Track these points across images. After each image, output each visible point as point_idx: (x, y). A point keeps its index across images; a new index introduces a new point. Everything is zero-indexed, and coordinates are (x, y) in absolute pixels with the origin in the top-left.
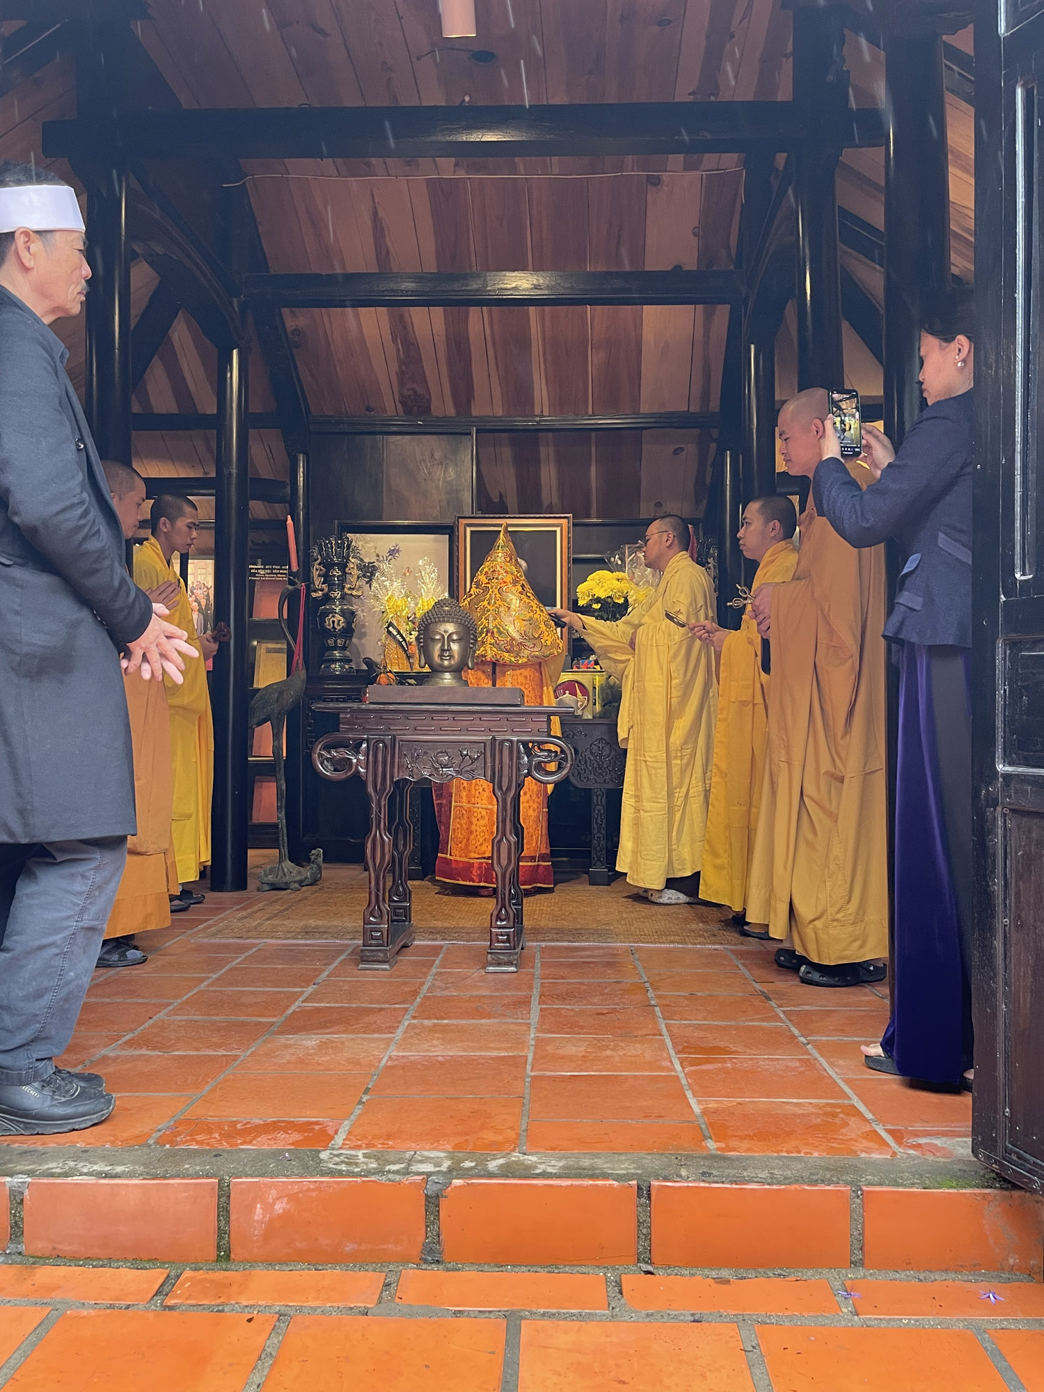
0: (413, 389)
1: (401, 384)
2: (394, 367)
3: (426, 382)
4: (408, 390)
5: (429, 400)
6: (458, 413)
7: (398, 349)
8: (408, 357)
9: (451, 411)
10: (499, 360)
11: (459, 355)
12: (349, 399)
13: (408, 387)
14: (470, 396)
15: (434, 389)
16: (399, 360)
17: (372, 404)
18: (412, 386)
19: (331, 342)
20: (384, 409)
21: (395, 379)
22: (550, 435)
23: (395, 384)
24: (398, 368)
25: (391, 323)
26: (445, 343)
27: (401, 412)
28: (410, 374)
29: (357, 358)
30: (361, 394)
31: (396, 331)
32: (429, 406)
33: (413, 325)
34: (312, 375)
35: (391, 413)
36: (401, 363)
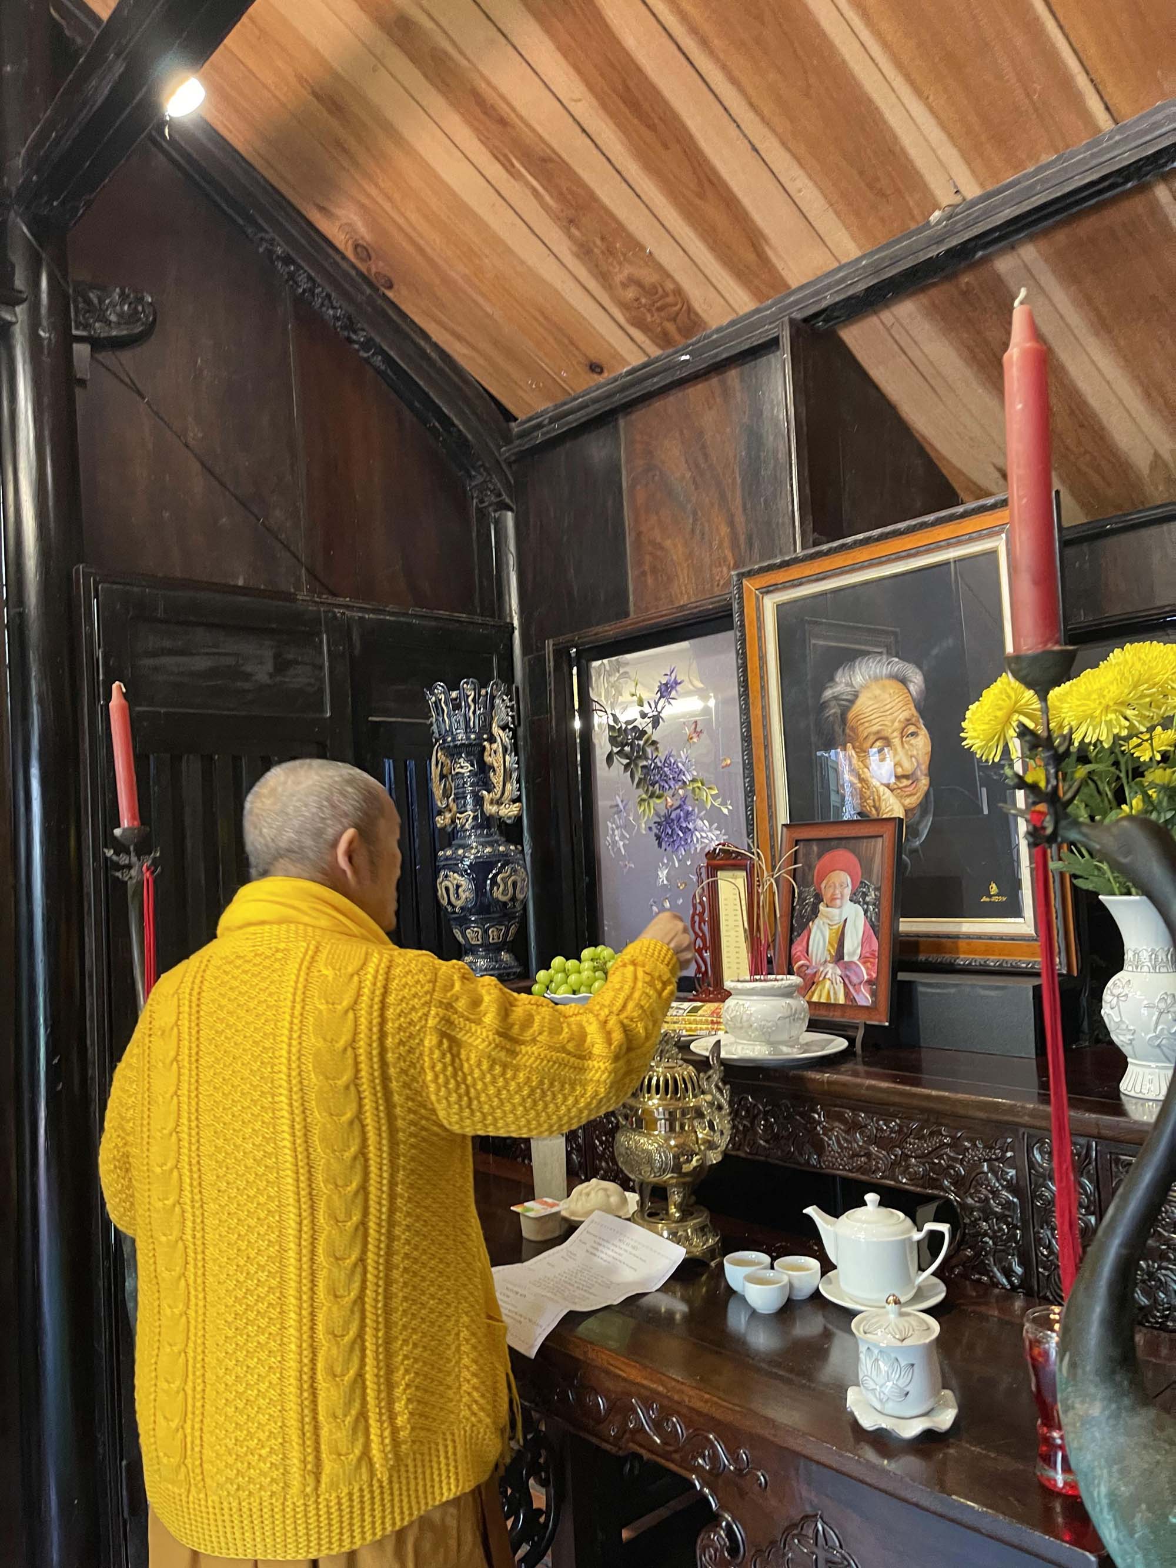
0: (631, 280)
1: (604, 278)
2: (559, 241)
3: (643, 248)
4: (625, 286)
5: (679, 291)
6: (757, 294)
7: (535, 191)
8: (561, 196)
9: (743, 302)
10: (750, 90)
11: (652, 127)
12: (547, 361)
13: (619, 278)
14: (755, 239)
15: (667, 256)
16: (557, 219)
17: (593, 355)
18: (626, 272)
19: (422, 243)
20: (616, 356)
21: (582, 273)
22: (1029, 252)
23: (592, 285)
24: (569, 243)
25: (476, 130)
26: (601, 112)
27: (655, 352)
28: (598, 242)
29: (487, 257)
30: (555, 339)
31: (497, 143)
32: (690, 309)
33: (514, 110)
34: (459, 337)
35: (635, 359)
36: (569, 223)
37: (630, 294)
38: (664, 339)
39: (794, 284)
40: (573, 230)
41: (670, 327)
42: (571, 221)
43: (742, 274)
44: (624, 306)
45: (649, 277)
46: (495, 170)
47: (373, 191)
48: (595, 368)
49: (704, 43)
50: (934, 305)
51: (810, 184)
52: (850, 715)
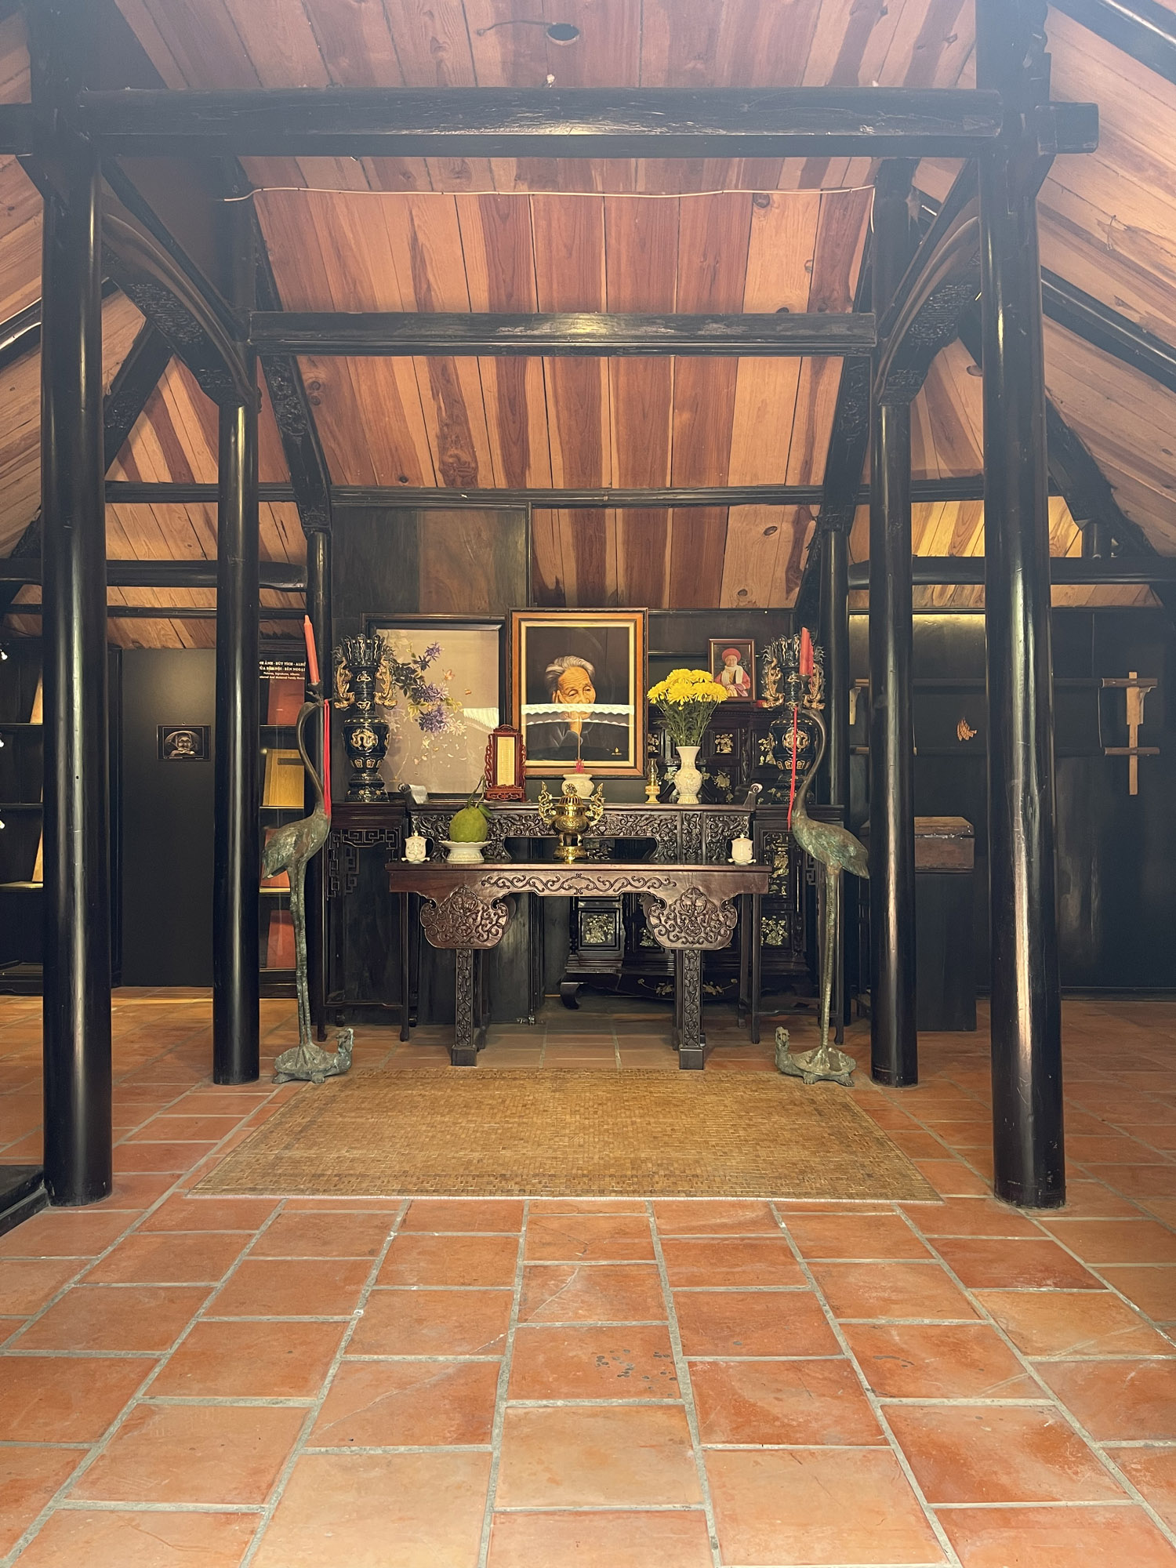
0: (457, 456)
1: (443, 450)
2: (434, 428)
3: (473, 447)
4: (451, 456)
5: (476, 469)
6: (510, 484)
8: (451, 416)
9: (502, 483)
10: (562, 422)
11: (514, 415)
12: (378, 467)
13: (451, 452)
14: (525, 464)
15: (482, 456)
16: (440, 420)
17: (407, 473)
18: (456, 452)
19: (358, 397)
20: (420, 479)
21: (434, 444)
22: (619, 511)
23: (435, 450)
24: (438, 430)
25: (431, 376)
26: (497, 400)
27: (442, 484)
28: (453, 437)
29: (389, 417)
30: (393, 461)
31: (438, 385)
32: (475, 477)
33: (457, 379)
34: (335, 438)
35: (428, 482)
36: (443, 424)
37: (451, 460)
38: (450, 482)
39: (528, 486)
40: (445, 429)
41: (459, 480)
42: (447, 425)
43: (509, 474)
44: (442, 462)
45: (465, 457)
46: (427, 393)
47: (352, 369)
48: (404, 479)
49: (557, 402)
50: (576, 515)
51: (561, 459)
52: (560, 679)
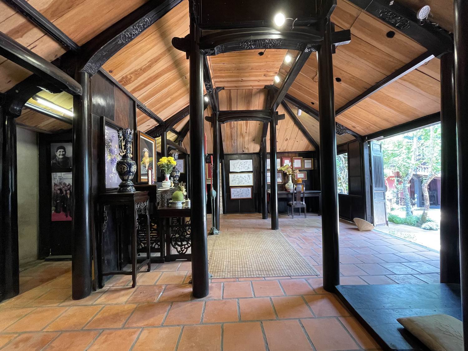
0: (131, 77)
1: (132, 73)
2: (137, 68)
4: (130, 76)
5: (130, 83)
7: (146, 65)
8: (145, 68)
9: (130, 90)
11: (154, 79)
13: (132, 75)
14: (139, 90)
15: (136, 82)
16: (142, 67)
17: (114, 71)
20: (116, 75)
23: (130, 72)
25: (155, 57)
27: (117, 80)
28: (138, 73)
29: (134, 56)
30: (117, 65)
31: (153, 60)
32: (127, 85)
33: (158, 63)
37: (129, 77)
38: (120, 81)
39: (133, 95)
40: (140, 70)
41: (123, 82)
43: (134, 89)
44: (126, 76)
45: (132, 79)
46: (149, 60)
48: (111, 71)
51: (146, 94)
52: (145, 154)
